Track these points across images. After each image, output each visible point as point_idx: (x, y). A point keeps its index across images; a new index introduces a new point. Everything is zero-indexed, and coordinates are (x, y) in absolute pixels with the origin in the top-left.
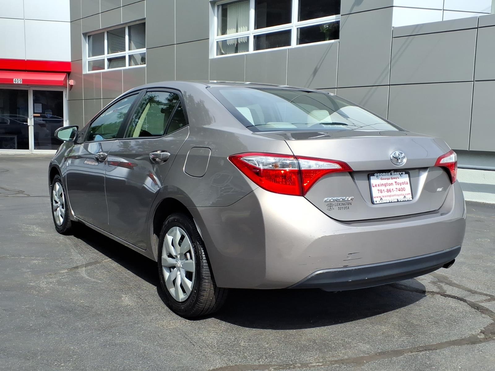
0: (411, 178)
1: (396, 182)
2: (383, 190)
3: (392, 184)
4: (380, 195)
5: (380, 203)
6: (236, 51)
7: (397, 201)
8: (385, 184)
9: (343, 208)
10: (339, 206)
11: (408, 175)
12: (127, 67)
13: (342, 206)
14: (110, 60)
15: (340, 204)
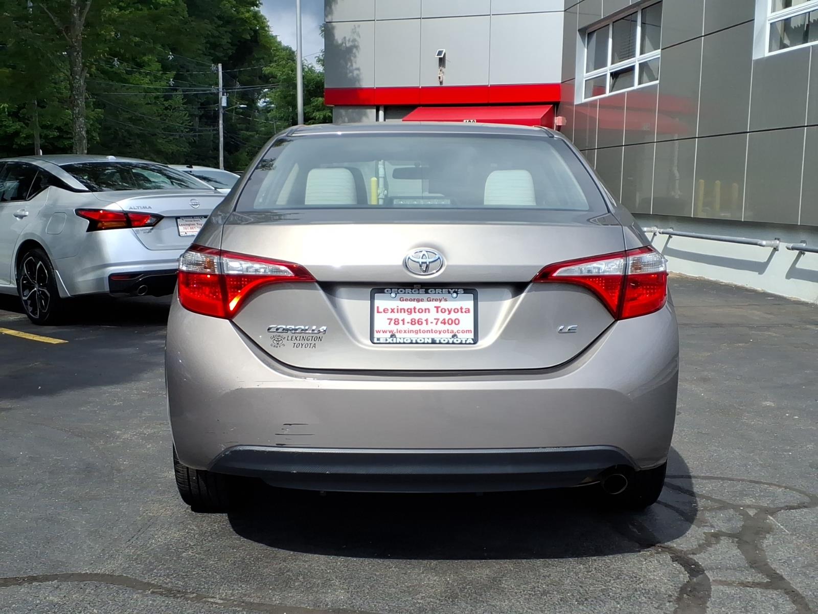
0: (479, 303)
1: (437, 308)
2: (400, 319)
3: (427, 311)
4: (393, 327)
5: (387, 342)
6: (805, 41)
7: (430, 341)
8: (408, 309)
9: (304, 345)
10: (295, 341)
11: (472, 295)
12: (636, 86)
13: (300, 342)
14: (615, 75)
15: (298, 339)
